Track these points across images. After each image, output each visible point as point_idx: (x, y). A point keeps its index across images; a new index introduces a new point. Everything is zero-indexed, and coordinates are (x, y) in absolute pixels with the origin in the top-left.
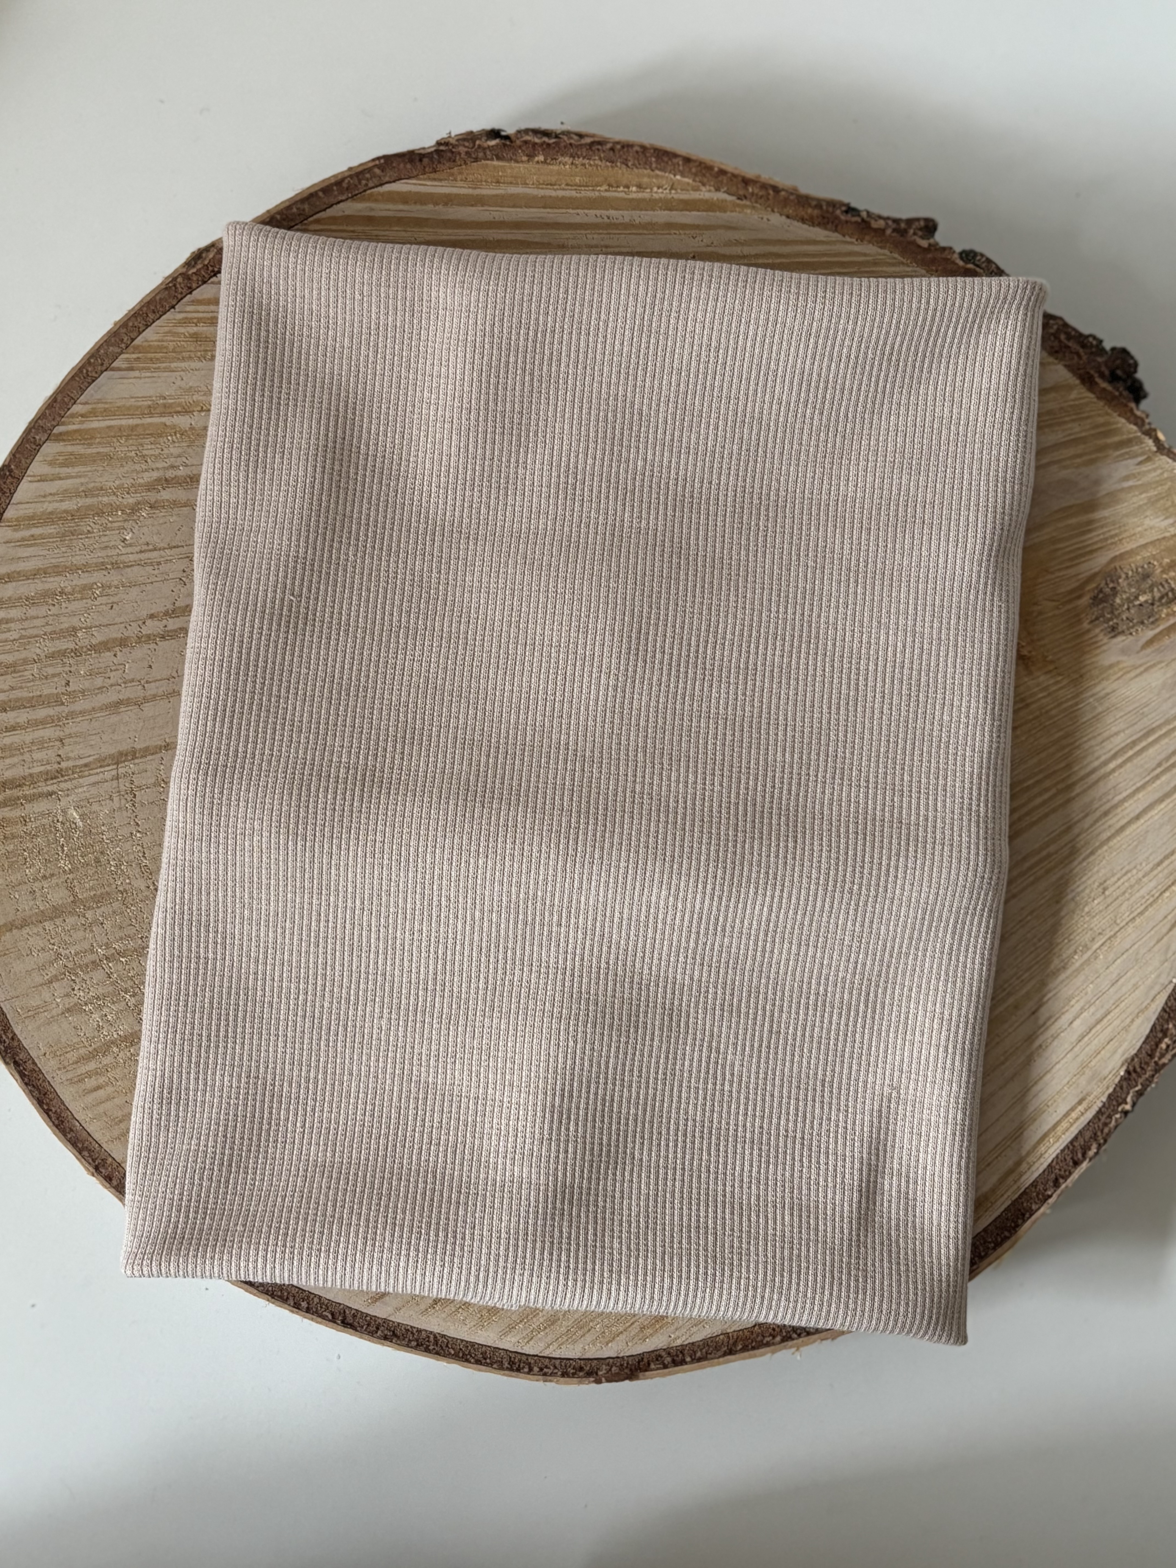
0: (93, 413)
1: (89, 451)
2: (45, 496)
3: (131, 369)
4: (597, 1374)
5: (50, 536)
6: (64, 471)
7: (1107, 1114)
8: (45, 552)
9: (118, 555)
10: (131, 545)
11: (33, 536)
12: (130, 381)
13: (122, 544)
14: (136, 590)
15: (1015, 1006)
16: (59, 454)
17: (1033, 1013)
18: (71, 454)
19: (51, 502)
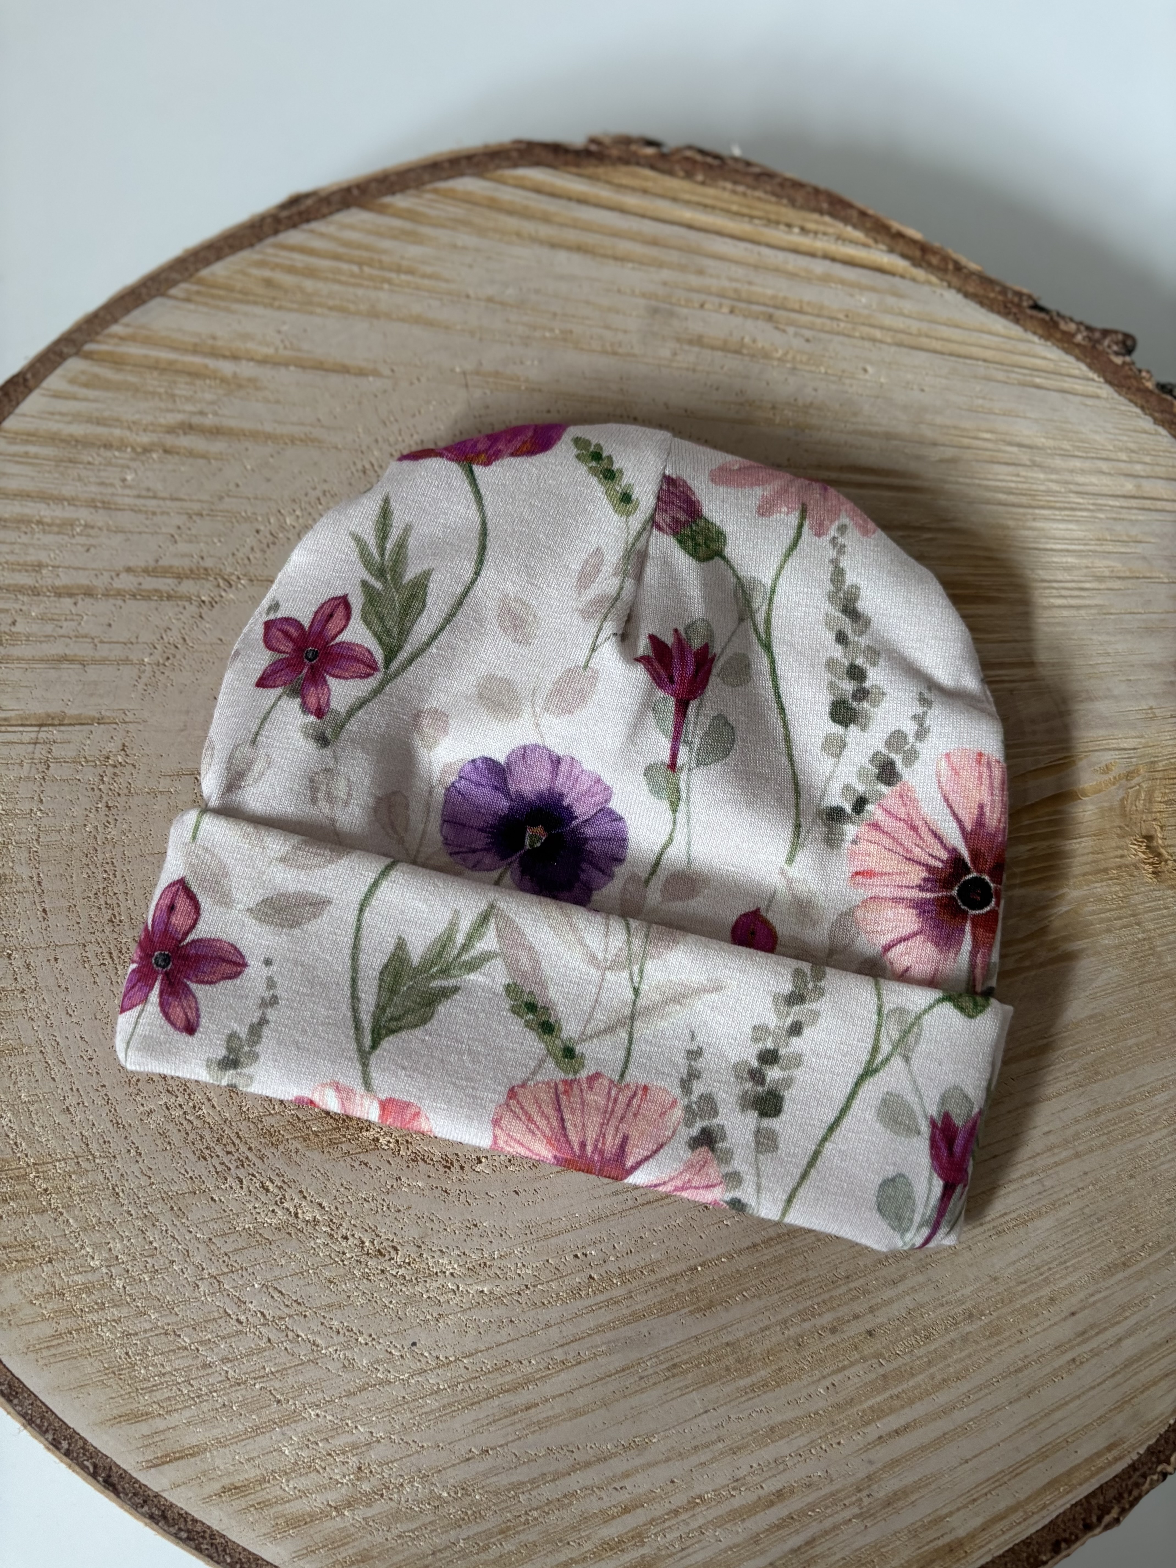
0: (132, 338)
1: (116, 377)
2: (52, 414)
3: (187, 300)
5: (46, 458)
6: (83, 392)
7: (1142, 1471)
8: (34, 474)
9: (113, 494)
10: (130, 487)
11: (26, 454)
12: (183, 313)
13: (121, 484)
14: (120, 537)
15: (1052, 1299)
16: (83, 372)
17: (1073, 1314)
18: (96, 376)
19: (57, 421)
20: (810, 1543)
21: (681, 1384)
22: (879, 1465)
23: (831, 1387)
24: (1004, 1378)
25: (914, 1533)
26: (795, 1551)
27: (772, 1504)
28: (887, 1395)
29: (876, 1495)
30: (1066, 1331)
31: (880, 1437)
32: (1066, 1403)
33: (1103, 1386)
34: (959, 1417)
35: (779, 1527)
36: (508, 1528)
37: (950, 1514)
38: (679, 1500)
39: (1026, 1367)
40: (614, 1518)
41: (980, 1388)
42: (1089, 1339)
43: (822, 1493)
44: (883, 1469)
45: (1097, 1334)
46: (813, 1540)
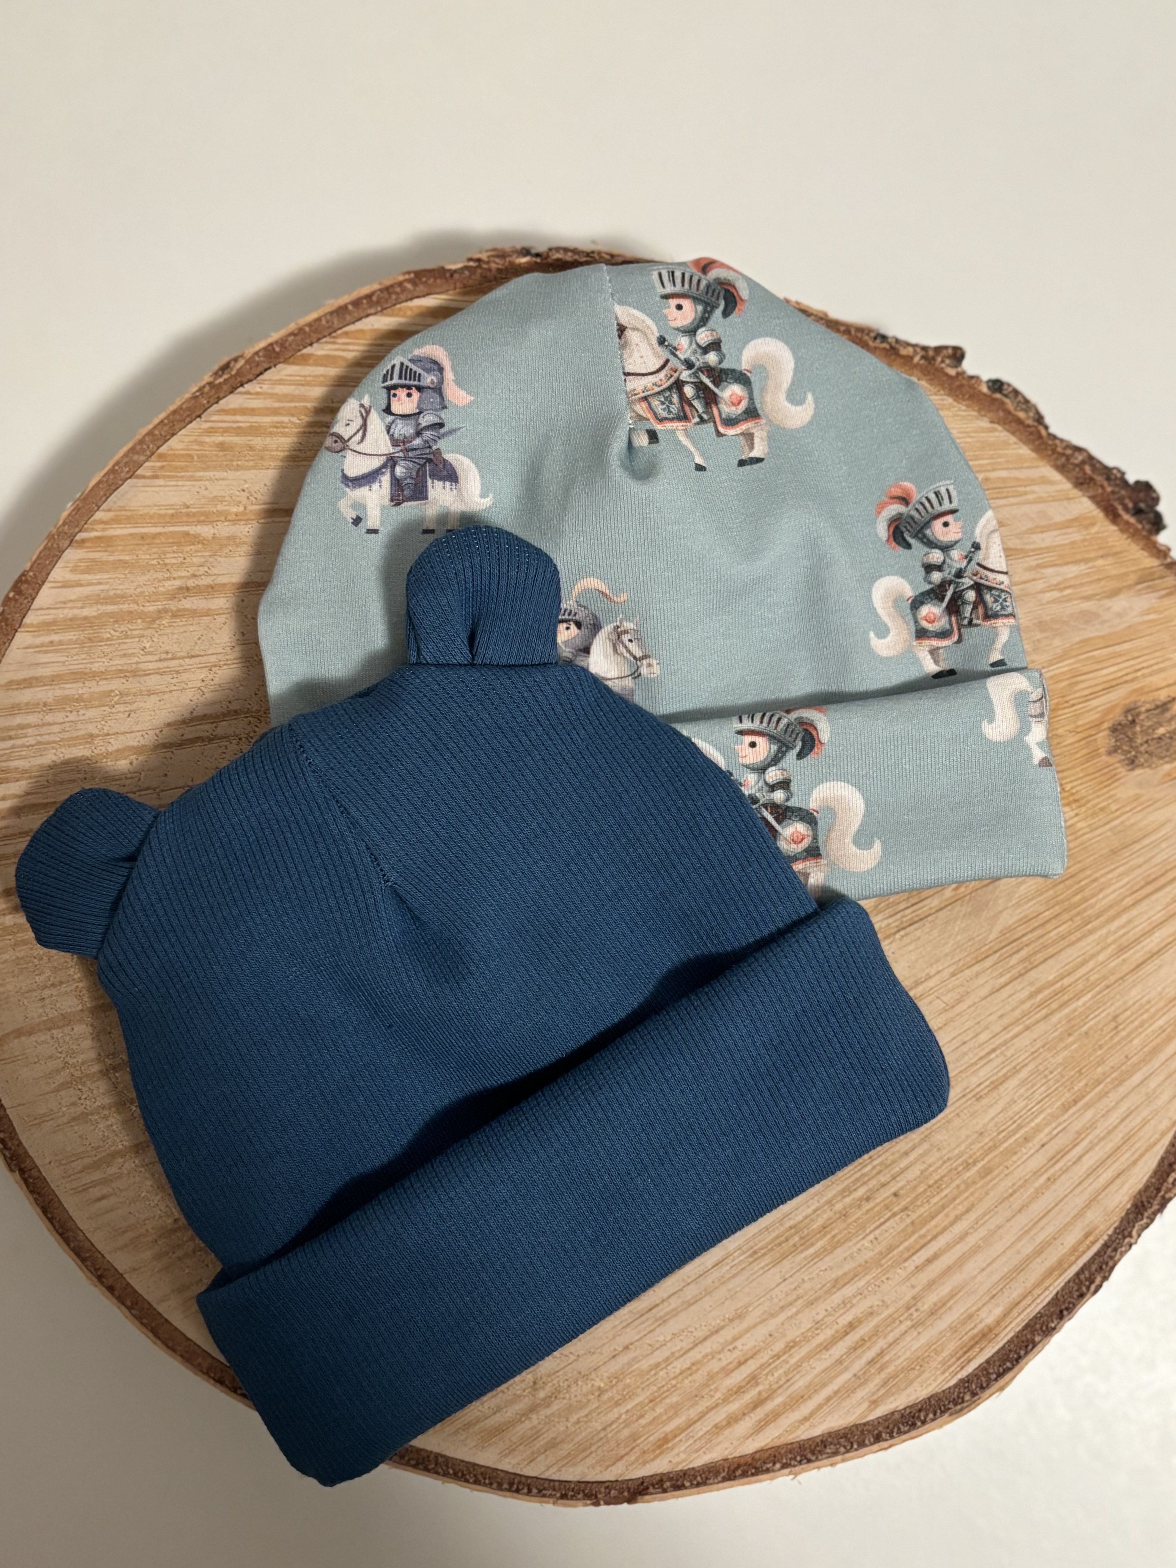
0: (116, 520)
1: (111, 558)
2: (65, 603)
3: (156, 477)
4: (596, 1497)
5: (70, 642)
6: (85, 577)
7: (1113, 1246)
8: (65, 659)
9: (137, 663)
10: (150, 653)
11: (52, 642)
12: (154, 489)
13: (142, 652)
14: (154, 699)
15: (1025, 1139)
16: (80, 560)
17: (1043, 1145)
18: (93, 560)
19: (71, 608)
20: (881, 1354)
21: (763, 1264)
22: (919, 1288)
23: (874, 1241)
24: (1000, 1203)
25: (953, 1329)
26: (871, 1362)
27: (846, 1333)
28: (916, 1236)
29: (922, 1309)
30: (1040, 1159)
31: (917, 1267)
32: (1049, 1211)
33: (1074, 1193)
34: (971, 1240)
35: (855, 1349)
36: (656, 1398)
37: (978, 1310)
38: (779, 1346)
39: (1014, 1192)
40: (732, 1371)
41: (984, 1215)
42: (1058, 1161)
43: (882, 1316)
44: (923, 1290)
45: (1062, 1156)
46: (882, 1352)
